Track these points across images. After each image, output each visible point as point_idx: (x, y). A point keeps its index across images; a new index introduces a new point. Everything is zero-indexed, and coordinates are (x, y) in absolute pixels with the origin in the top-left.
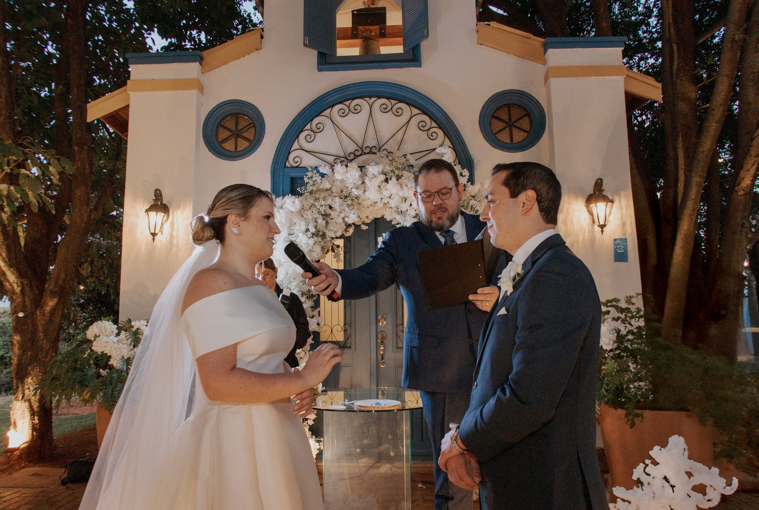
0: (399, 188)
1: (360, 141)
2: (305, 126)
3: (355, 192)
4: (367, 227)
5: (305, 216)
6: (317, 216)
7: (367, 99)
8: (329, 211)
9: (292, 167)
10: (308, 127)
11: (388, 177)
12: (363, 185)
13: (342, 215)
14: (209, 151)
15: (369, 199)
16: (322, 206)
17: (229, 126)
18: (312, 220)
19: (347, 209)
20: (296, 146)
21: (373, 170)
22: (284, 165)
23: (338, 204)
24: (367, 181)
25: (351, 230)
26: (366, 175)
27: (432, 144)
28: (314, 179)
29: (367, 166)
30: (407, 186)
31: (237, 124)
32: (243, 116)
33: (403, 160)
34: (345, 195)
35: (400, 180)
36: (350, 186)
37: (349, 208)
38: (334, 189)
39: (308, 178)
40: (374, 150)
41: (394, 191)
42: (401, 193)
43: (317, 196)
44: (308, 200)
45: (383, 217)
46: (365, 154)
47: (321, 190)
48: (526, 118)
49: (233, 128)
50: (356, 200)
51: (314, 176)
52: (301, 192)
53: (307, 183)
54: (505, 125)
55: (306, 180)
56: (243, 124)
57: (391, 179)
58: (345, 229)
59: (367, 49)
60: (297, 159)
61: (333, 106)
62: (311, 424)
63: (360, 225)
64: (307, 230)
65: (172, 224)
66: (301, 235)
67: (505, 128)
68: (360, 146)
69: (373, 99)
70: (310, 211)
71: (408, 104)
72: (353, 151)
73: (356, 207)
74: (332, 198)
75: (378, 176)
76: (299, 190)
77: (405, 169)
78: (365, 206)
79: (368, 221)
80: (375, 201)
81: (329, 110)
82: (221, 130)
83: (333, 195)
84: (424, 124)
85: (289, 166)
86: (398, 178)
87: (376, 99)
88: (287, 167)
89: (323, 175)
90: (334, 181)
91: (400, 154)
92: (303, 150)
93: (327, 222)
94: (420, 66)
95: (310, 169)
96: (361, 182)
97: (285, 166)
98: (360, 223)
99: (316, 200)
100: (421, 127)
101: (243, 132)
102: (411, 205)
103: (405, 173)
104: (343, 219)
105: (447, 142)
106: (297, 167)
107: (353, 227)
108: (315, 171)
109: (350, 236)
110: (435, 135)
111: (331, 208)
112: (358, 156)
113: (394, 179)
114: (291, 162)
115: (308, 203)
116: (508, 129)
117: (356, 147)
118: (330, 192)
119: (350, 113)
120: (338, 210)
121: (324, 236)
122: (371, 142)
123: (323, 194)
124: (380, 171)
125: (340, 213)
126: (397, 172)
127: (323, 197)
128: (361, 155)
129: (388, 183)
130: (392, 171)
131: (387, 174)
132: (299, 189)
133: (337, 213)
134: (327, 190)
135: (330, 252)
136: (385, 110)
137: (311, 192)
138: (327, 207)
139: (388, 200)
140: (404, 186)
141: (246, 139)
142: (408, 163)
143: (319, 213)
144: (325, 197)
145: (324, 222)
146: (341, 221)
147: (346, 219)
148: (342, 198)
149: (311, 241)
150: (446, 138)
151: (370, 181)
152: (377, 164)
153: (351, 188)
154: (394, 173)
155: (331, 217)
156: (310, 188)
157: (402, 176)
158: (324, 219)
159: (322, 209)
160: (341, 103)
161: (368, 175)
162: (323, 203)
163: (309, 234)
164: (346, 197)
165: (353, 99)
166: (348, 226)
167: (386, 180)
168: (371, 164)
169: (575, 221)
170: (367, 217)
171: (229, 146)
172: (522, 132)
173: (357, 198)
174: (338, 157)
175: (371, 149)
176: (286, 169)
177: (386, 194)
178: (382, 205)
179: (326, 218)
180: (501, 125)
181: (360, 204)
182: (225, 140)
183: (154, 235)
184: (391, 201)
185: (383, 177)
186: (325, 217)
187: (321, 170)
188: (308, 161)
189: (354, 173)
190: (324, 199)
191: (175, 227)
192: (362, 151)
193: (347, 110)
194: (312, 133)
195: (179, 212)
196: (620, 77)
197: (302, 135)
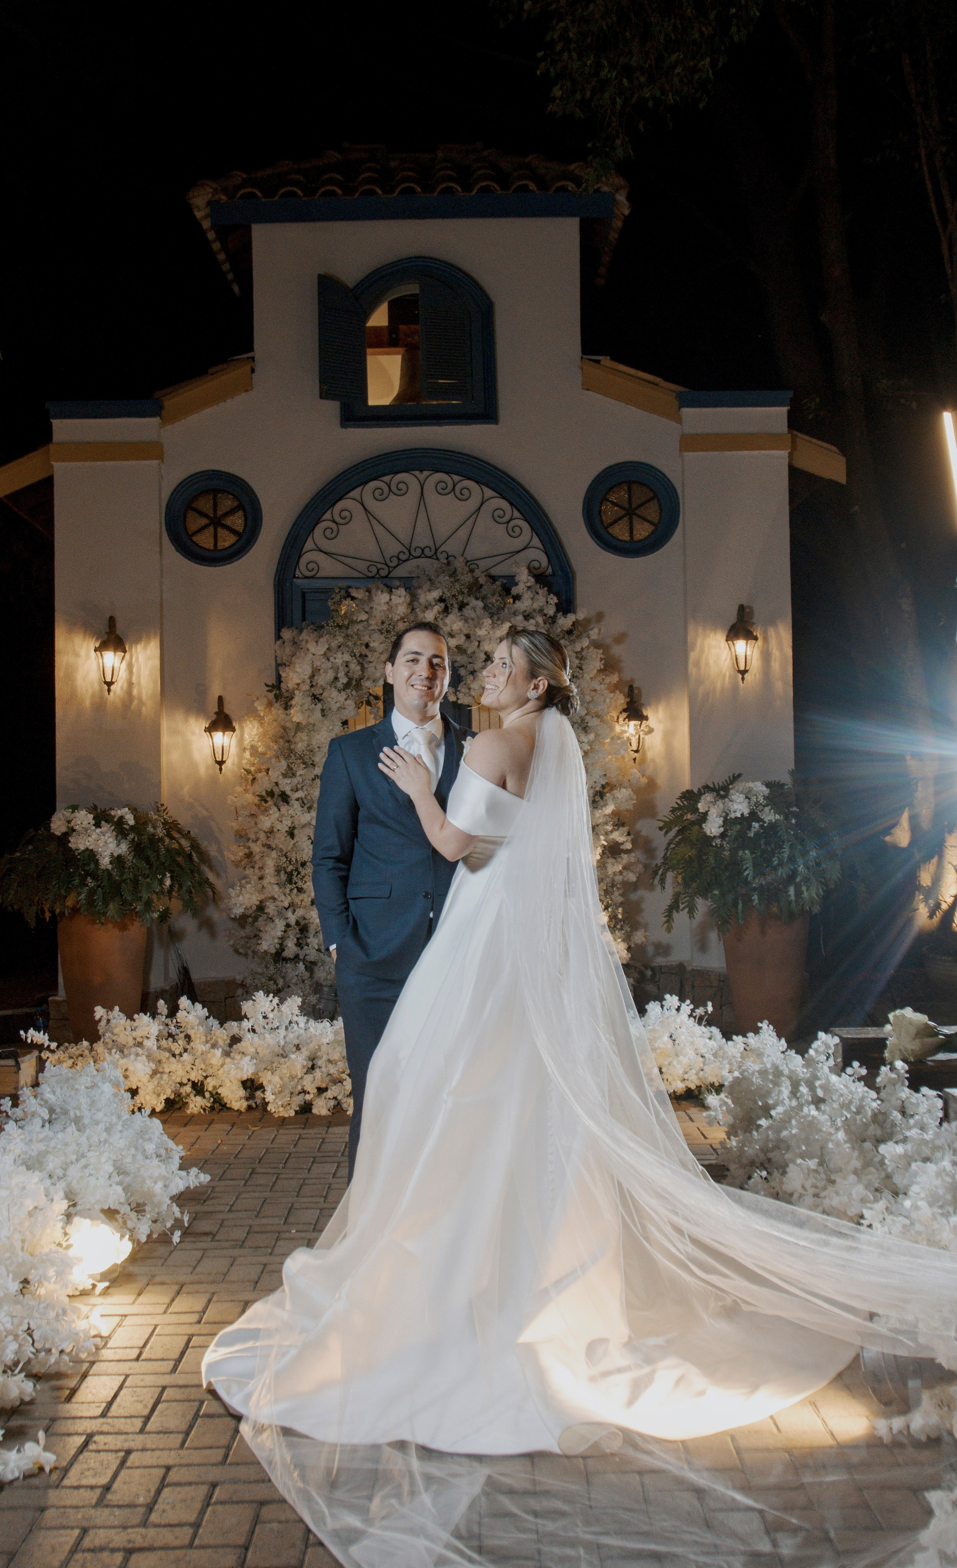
0: (462, 622)
1: (405, 537)
2: (324, 514)
7: (416, 473)
8: (365, 651)
9: (305, 577)
10: (327, 515)
11: (449, 605)
14: (176, 550)
17: (205, 510)
20: (309, 545)
22: (293, 574)
23: (378, 642)
26: (417, 603)
27: (514, 544)
29: (419, 592)
31: (215, 507)
32: (225, 494)
35: (464, 610)
38: (372, 621)
40: (427, 554)
41: (456, 626)
42: (465, 630)
43: (349, 631)
44: (337, 637)
46: (415, 557)
48: (654, 503)
49: (211, 513)
54: (624, 513)
56: (224, 506)
60: (311, 566)
61: (365, 483)
67: (620, 519)
68: (407, 544)
69: (425, 474)
71: (478, 483)
72: (395, 553)
74: (369, 632)
81: (358, 490)
82: (191, 515)
83: (371, 628)
84: (501, 512)
85: (300, 575)
87: (429, 473)
88: (298, 578)
92: (321, 551)
93: (363, 668)
94: (496, 421)
96: (409, 611)
97: (295, 576)
100: (498, 516)
101: (224, 519)
103: (471, 600)
105: (535, 540)
106: (313, 577)
110: (517, 529)
111: (368, 647)
112: (404, 562)
114: (303, 569)
115: (336, 642)
116: (626, 518)
117: (401, 548)
118: (366, 623)
119: (391, 494)
120: (378, 650)
121: (358, 686)
122: (423, 540)
123: (356, 627)
126: (460, 598)
127: (356, 631)
128: (408, 559)
129: (448, 614)
133: (377, 654)
134: (362, 621)
135: (365, 706)
136: (443, 490)
137: (341, 626)
138: (363, 647)
141: (230, 529)
143: (352, 654)
144: (358, 630)
145: (359, 667)
148: (384, 633)
149: (342, 695)
150: (534, 535)
154: (456, 599)
155: (368, 659)
157: (467, 604)
158: (358, 663)
160: (376, 478)
161: (421, 602)
162: (357, 641)
165: (395, 473)
167: (446, 610)
171: (205, 540)
172: (646, 524)
174: (373, 563)
175: (423, 550)
176: (296, 581)
179: (362, 662)
180: (616, 512)
182: (199, 531)
185: (441, 605)
186: (359, 659)
188: (328, 568)
190: (359, 634)
191: (135, 670)
192: (410, 554)
193: (386, 489)
194: (333, 525)
195: (140, 647)
196: (782, 452)
197: (319, 528)
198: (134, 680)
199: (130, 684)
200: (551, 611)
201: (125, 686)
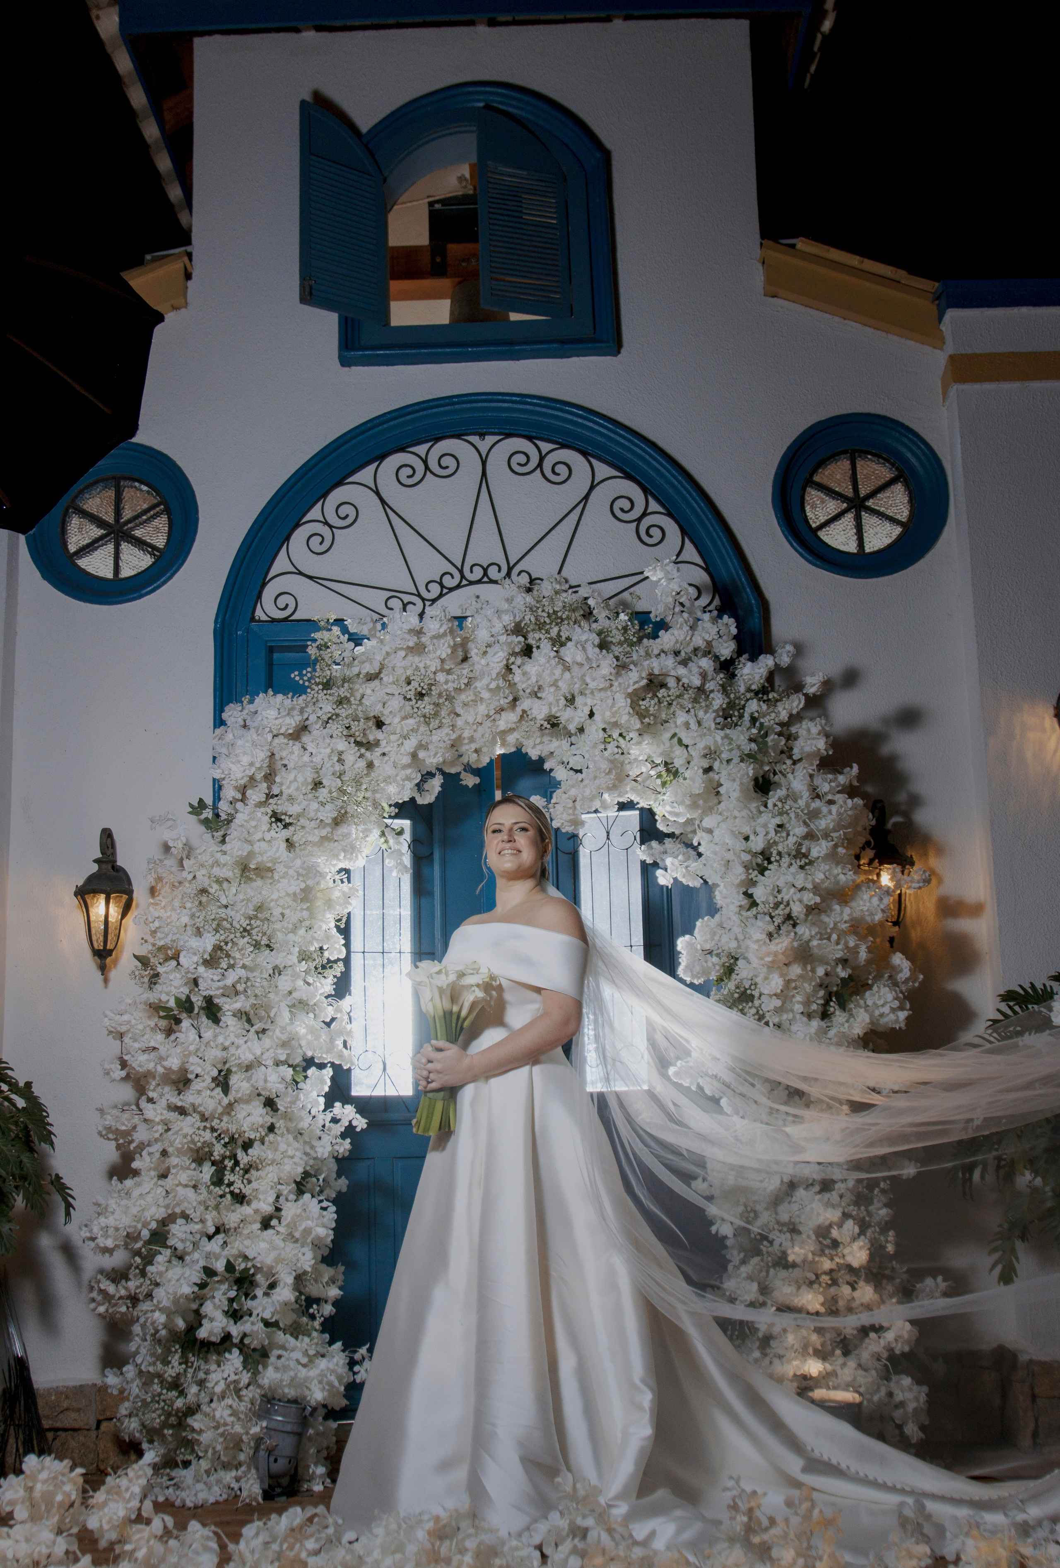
1: (455, 549)
2: (308, 511)
3: (444, 682)
4: (477, 780)
5: (311, 747)
6: (344, 745)
7: (474, 439)
8: (374, 735)
9: (274, 620)
10: (315, 513)
11: (532, 642)
12: (465, 666)
13: (411, 744)
14: (44, 577)
15: (482, 701)
16: (355, 721)
17: (98, 512)
18: (330, 758)
19: (422, 728)
20: (280, 563)
21: (490, 625)
22: (249, 615)
23: (399, 716)
24: (473, 655)
25: (436, 785)
26: (473, 639)
28: (333, 650)
29: (476, 617)
31: (118, 506)
32: (137, 484)
33: (572, 598)
34: (419, 689)
35: (562, 651)
36: (431, 668)
37: (428, 724)
38: (388, 676)
39: (319, 648)
40: (493, 573)
41: (546, 677)
43: (344, 693)
44: (320, 703)
45: (520, 751)
46: (471, 583)
47: (354, 681)
48: (899, 488)
49: (110, 518)
50: (446, 703)
51: (334, 641)
52: (301, 682)
53: (316, 661)
54: (843, 506)
55: (312, 651)
56: (134, 505)
57: (538, 646)
58: (418, 785)
59: (469, 305)
60: (283, 600)
61: (381, 457)
63: (458, 773)
64: (317, 785)
66: (301, 797)
67: (844, 512)
68: (457, 562)
69: (490, 439)
70: (325, 733)
71: (585, 453)
72: (437, 577)
73: (447, 721)
74: (382, 698)
75: (503, 638)
76: (297, 678)
77: (575, 621)
78: (472, 720)
79: (480, 763)
80: (497, 707)
81: (370, 469)
82: (74, 522)
84: (625, 504)
85: (264, 617)
86: (558, 643)
87: (498, 438)
88: (260, 621)
89: (358, 640)
90: (386, 654)
91: (563, 582)
92: (301, 573)
93: (370, 764)
94: (617, 352)
95: (322, 624)
96: (459, 658)
97: (253, 619)
98: (458, 768)
99: (340, 702)
100: (619, 512)
101: (132, 529)
103: (577, 633)
104: (414, 754)
105: (691, 553)
106: (286, 620)
107: (439, 778)
108: (336, 630)
110: (655, 532)
111: (379, 724)
112: (451, 590)
113: (547, 647)
114: (268, 607)
115: (318, 712)
116: (850, 516)
117: (445, 567)
118: (376, 683)
119: (429, 475)
120: (399, 730)
122: (485, 552)
123: (359, 690)
124: (510, 627)
125: (405, 737)
126: (554, 629)
127: (358, 697)
128: (459, 586)
129: (530, 658)
130: (542, 626)
131: (528, 633)
132: (294, 676)
133: (397, 737)
134: (370, 678)
136: (520, 469)
137: (329, 683)
138: (371, 723)
139: (531, 701)
140: (571, 664)
141: (140, 544)
142: (584, 606)
143: (349, 737)
144: (363, 696)
145: (362, 762)
146: (408, 761)
147: (421, 756)
148: (410, 700)
149: (328, 813)
150: (687, 540)
151: (484, 653)
152: (502, 609)
153: (435, 673)
154: (547, 631)
155: (381, 749)
156: (323, 672)
157: (569, 639)
158: (361, 755)
159: (357, 728)
160: (402, 449)
161: (478, 638)
162: (359, 712)
163: (323, 795)
164: (420, 695)
165: (437, 439)
166: (426, 774)
167: (528, 651)
169: (1029, 755)
170: (478, 752)
171: (98, 564)
172: (887, 525)
173: (450, 697)
174: (396, 593)
175: (485, 570)
176: (255, 627)
177: (525, 685)
178: (515, 717)
179: (368, 754)
180: (832, 506)
182: (86, 549)
185: (516, 642)
186: (363, 750)
187: (353, 626)
188: (316, 604)
190: (362, 702)
192: (463, 577)
193: (420, 467)
194: (325, 531)
197: (299, 536)
200: (726, 650)
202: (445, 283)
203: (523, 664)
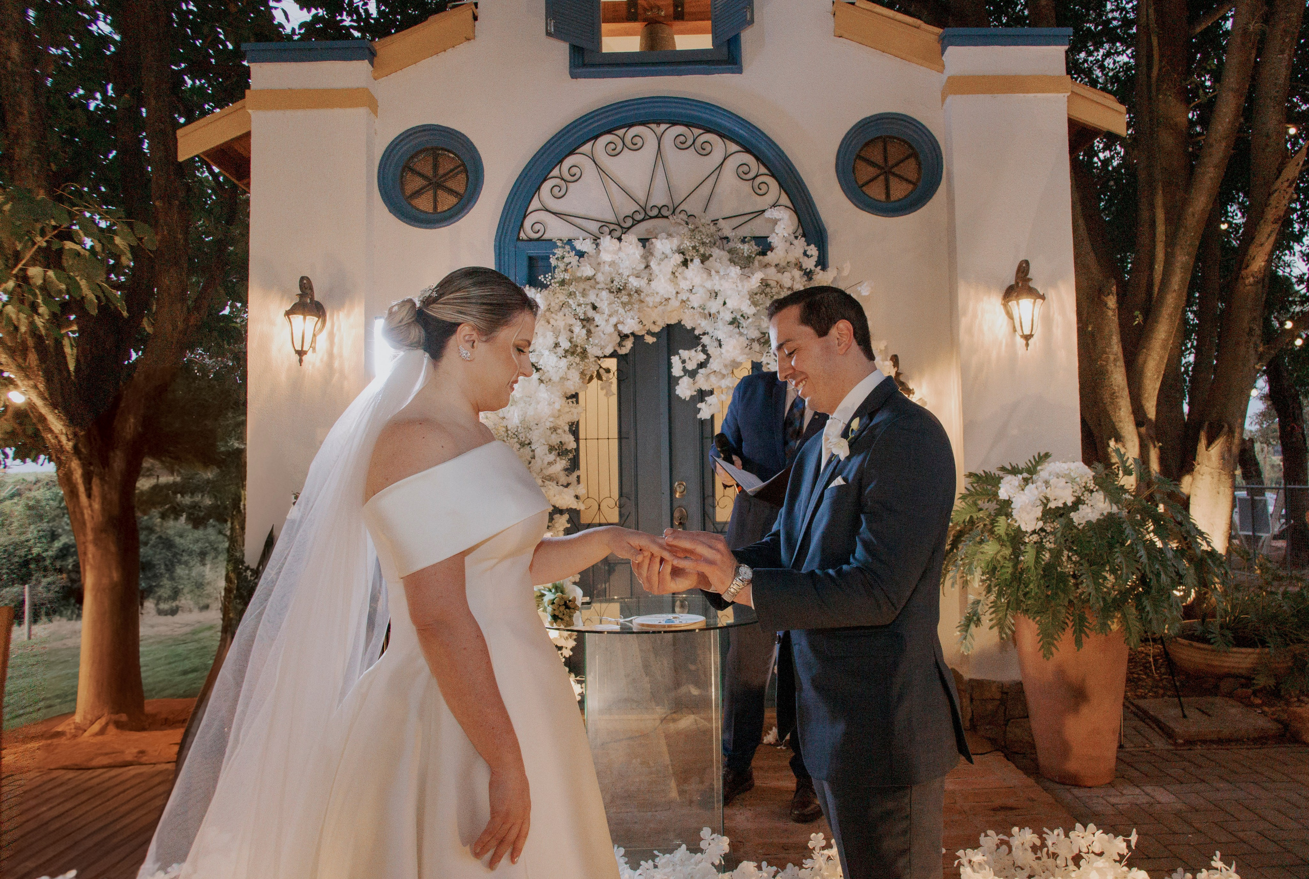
0: (705, 276)
1: (641, 196)
2: (551, 171)
3: (634, 283)
4: (655, 340)
5: (552, 321)
6: (573, 321)
7: (653, 126)
8: (591, 313)
9: (531, 240)
10: (555, 172)
11: (688, 258)
12: (647, 271)
13: (614, 320)
14: (390, 211)
15: (657, 293)
16: (579, 305)
17: (423, 170)
18: (565, 329)
19: (621, 310)
20: (535, 204)
21: (662, 245)
22: (516, 237)
23: (606, 303)
24: (653, 264)
25: (629, 344)
26: (652, 254)
27: (760, 203)
28: (566, 260)
29: (654, 240)
30: (717, 272)
31: (436, 167)
32: (446, 153)
33: (713, 229)
34: (619, 286)
35: (707, 263)
36: (626, 273)
37: (624, 308)
38: (600, 277)
39: (557, 259)
40: (665, 212)
41: (697, 281)
42: (709, 285)
43: (572, 289)
44: (557, 295)
45: (680, 322)
46: (651, 218)
47: (579, 280)
48: (912, 160)
49: (430, 174)
50: (636, 295)
51: (567, 255)
52: (546, 282)
53: (555, 267)
54: (878, 172)
55: (553, 261)
56: (446, 166)
57: (692, 260)
58: (619, 343)
59: (653, 39)
60: (537, 227)
61: (596, 137)
62: (567, 656)
63: (643, 336)
64: (557, 345)
65: (331, 335)
66: (546, 353)
67: (878, 176)
68: (642, 204)
69: (663, 127)
70: (561, 314)
71: (721, 136)
72: (630, 213)
73: (636, 306)
74: (596, 291)
75: (670, 254)
76: (544, 280)
77: (715, 244)
78: (651, 304)
79: (656, 329)
80: (666, 296)
81: (589, 145)
82: (409, 176)
83: (598, 286)
84: (746, 168)
85: (525, 238)
86: (704, 259)
87: (668, 125)
88: (522, 240)
89: (581, 254)
90: (599, 264)
91: (707, 219)
92: (547, 210)
93: (589, 332)
94: (740, 71)
95: (559, 243)
96: (643, 266)
97: (518, 239)
98: (643, 333)
99: (571, 294)
100: (742, 174)
101: (444, 181)
102: (725, 303)
103: (716, 252)
104: (616, 326)
105: (784, 199)
106: (538, 240)
107: (632, 339)
108: (568, 248)
109: (626, 355)
110: (764, 187)
111: (594, 308)
112: (639, 222)
113: (697, 261)
114: (528, 231)
115: (557, 301)
116: (882, 177)
117: (635, 207)
118: (592, 281)
119: (625, 149)
120: (607, 312)
121: (584, 354)
122: (659, 199)
123: (582, 286)
124: (675, 248)
125: (610, 316)
126: (702, 250)
127: (581, 290)
128: (643, 220)
129: (687, 267)
130: (694, 247)
131: (686, 252)
132: (541, 278)
133: (605, 316)
134: (589, 279)
135: (595, 380)
136: (681, 145)
137: (563, 283)
138: (589, 307)
139: (688, 294)
140: (713, 272)
141: (451, 191)
142: (720, 233)
143: (576, 316)
144: (584, 290)
145: (584, 331)
146: (612, 329)
147: (620, 327)
148: (613, 292)
149: (564, 363)
150: (782, 192)
151: (659, 264)
152: (670, 235)
153: (628, 276)
154: (697, 251)
155: (595, 323)
156: (560, 275)
157: (711, 256)
158: (584, 327)
159: (580, 311)
160: (609, 132)
161: (655, 253)
162: (582, 300)
163: (560, 351)
164: (619, 290)
165: (631, 126)
166: (623, 337)
167: (685, 263)
168: (659, 236)
169: (986, 329)
170: (654, 323)
171: (424, 203)
172: (904, 183)
173: (638, 292)
174: (605, 223)
175: (660, 210)
176: (519, 243)
177: (684, 285)
178: (677, 304)
179: (587, 325)
180: (871, 171)
181: (642, 302)
182: (418, 193)
183: (301, 353)
184: (692, 297)
185: (679, 258)
186: (585, 323)
187: (579, 245)
188: (556, 229)
189: (632, 251)
190: (584, 294)
191: (336, 340)
192: (646, 214)
193: (620, 143)
194: (562, 183)
195: (342, 315)
196: (1061, 95)
197: (546, 186)
198: (335, 350)
199: (331, 355)
200: (810, 264)
201: (325, 358)
202: (638, 26)
203: (683, 272)
